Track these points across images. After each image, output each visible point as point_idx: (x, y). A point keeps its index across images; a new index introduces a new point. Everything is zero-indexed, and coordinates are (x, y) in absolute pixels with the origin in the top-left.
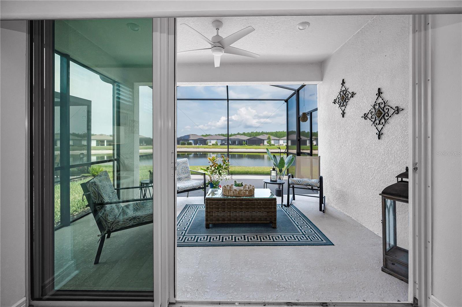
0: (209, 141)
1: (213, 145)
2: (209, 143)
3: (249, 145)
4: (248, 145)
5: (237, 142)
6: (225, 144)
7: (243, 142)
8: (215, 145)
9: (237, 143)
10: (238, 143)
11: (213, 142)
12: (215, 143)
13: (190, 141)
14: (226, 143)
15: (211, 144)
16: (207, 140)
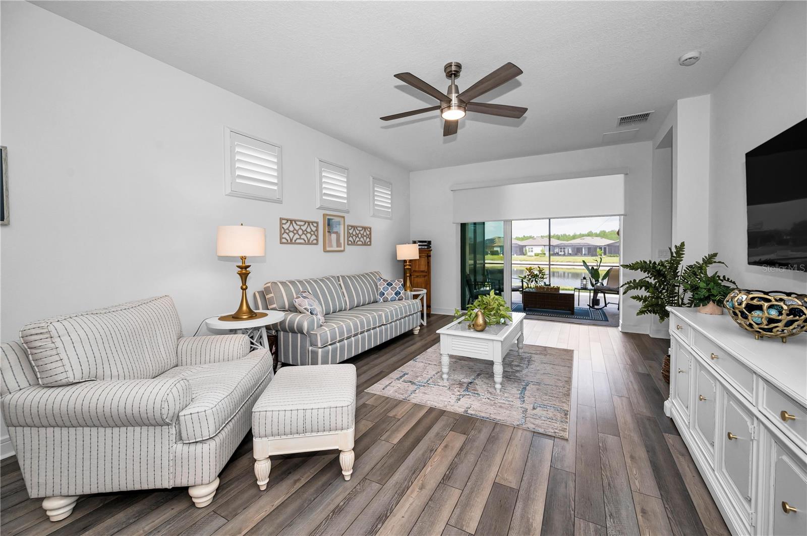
0: (529, 249)
1: (537, 255)
2: (529, 251)
3: (611, 256)
4: (608, 256)
5: (583, 250)
6: (560, 253)
7: (598, 250)
8: (540, 255)
9: (583, 253)
10: (587, 253)
11: (538, 250)
12: (541, 251)
13: (495, 249)
14: (561, 251)
15: (533, 254)
16: (525, 246)
